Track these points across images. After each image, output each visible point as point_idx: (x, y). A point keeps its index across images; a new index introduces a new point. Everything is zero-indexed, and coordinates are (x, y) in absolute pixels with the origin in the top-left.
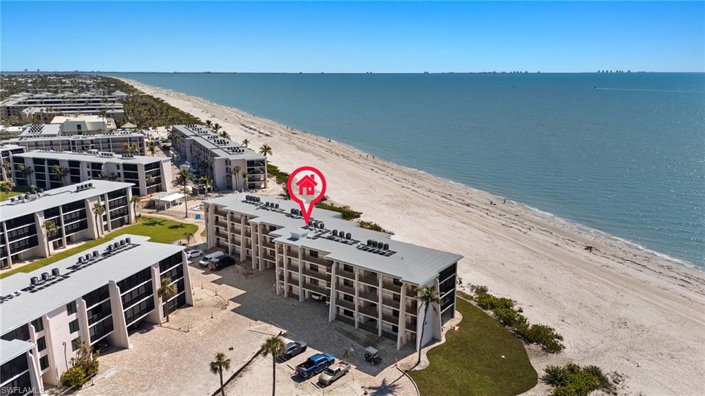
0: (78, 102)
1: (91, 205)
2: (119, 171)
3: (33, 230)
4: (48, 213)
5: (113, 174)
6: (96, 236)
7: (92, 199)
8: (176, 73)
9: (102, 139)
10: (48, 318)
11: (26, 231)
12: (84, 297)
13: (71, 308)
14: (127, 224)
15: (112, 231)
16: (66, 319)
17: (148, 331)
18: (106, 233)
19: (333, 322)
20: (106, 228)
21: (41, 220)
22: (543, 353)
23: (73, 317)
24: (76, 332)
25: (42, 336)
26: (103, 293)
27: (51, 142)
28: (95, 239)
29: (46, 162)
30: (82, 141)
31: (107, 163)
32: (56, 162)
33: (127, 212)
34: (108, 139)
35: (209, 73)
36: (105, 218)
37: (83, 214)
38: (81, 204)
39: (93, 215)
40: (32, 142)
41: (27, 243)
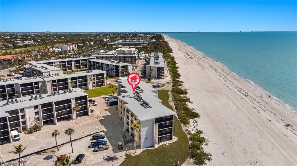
0: (125, 43)
1: (88, 78)
2: (114, 68)
3: (67, 84)
4: (72, 79)
5: (111, 68)
6: (89, 89)
7: (89, 76)
8: (186, 32)
9: (122, 56)
10: (25, 109)
11: (64, 84)
12: (41, 105)
13: (36, 107)
14: (103, 86)
15: (96, 88)
16: (33, 111)
17: (68, 121)
18: (94, 88)
19: (125, 131)
20: (94, 86)
21: (69, 81)
22: (192, 163)
23: (37, 110)
24: (38, 116)
25: (24, 114)
26: (50, 104)
27: (107, 56)
28: (88, 89)
29: (96, 63)
30: (116, 57)
31: (111, 64)
32: (98, 63)
33: (103, 81)
34: (124, 56)
35: (200, 32)
36: (94, 83)
37: (86, 81)
38: (85, 77)
39: (89, 82)
40: (101, 56)
41: (64, 88)
